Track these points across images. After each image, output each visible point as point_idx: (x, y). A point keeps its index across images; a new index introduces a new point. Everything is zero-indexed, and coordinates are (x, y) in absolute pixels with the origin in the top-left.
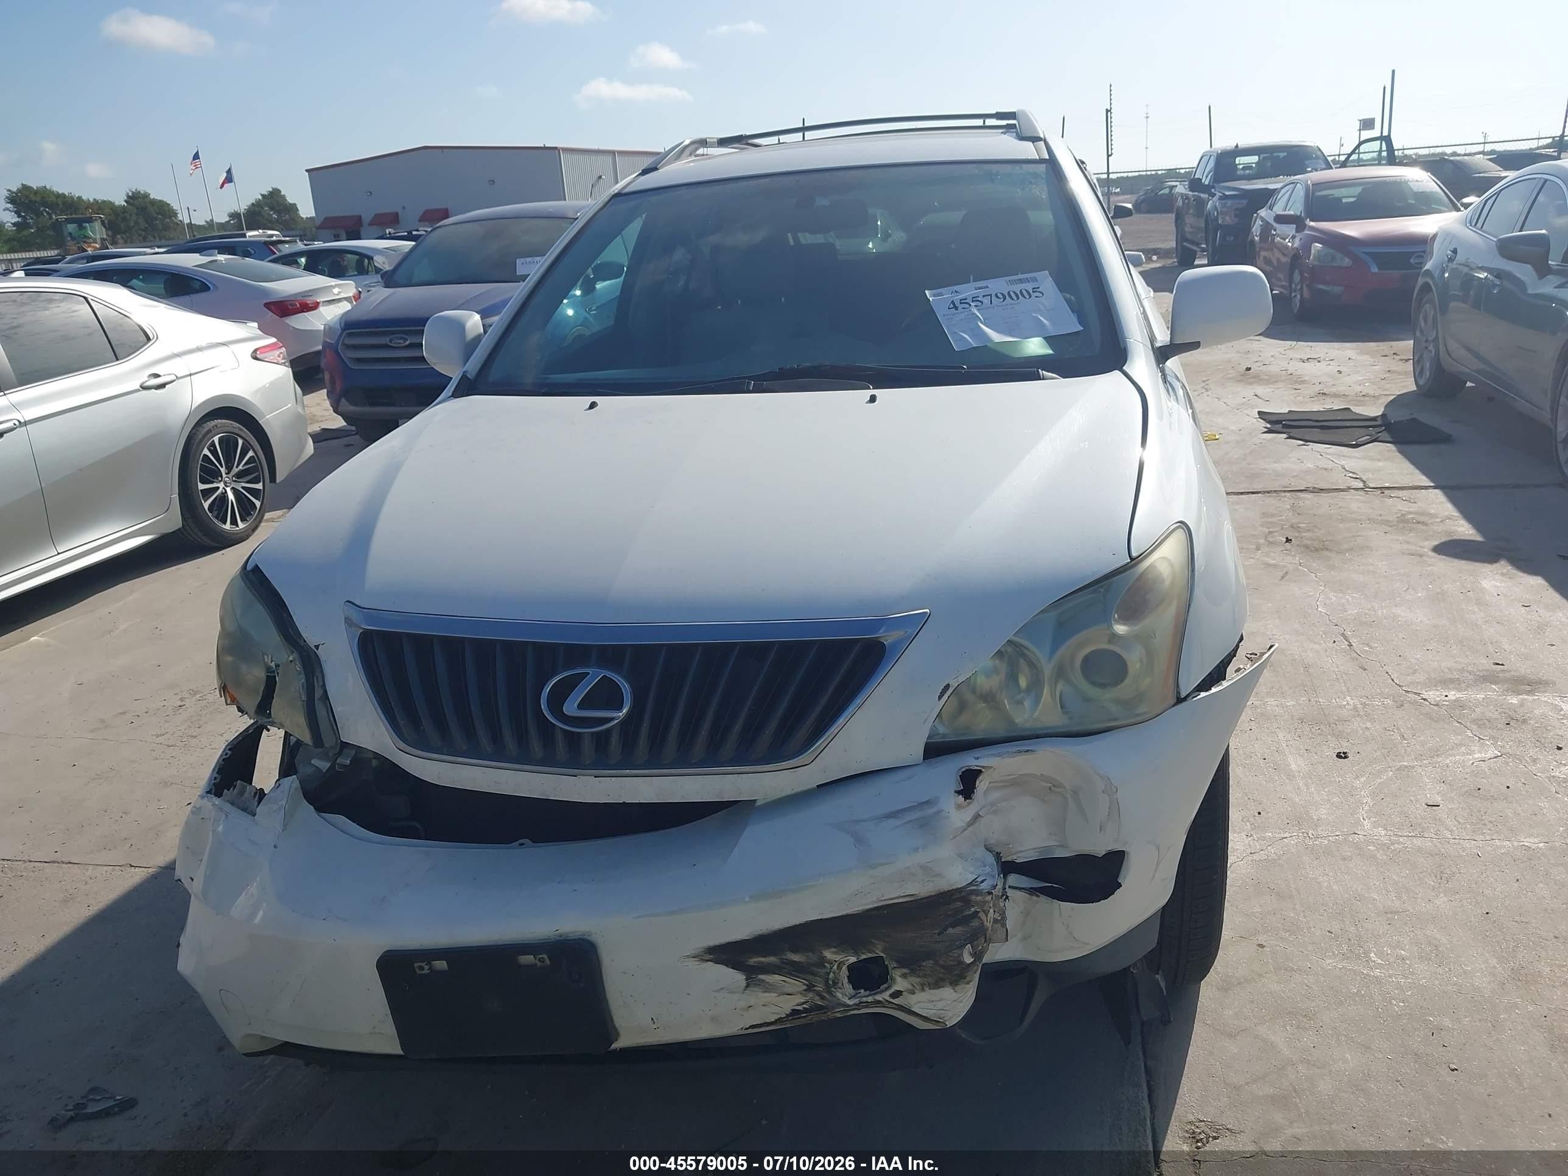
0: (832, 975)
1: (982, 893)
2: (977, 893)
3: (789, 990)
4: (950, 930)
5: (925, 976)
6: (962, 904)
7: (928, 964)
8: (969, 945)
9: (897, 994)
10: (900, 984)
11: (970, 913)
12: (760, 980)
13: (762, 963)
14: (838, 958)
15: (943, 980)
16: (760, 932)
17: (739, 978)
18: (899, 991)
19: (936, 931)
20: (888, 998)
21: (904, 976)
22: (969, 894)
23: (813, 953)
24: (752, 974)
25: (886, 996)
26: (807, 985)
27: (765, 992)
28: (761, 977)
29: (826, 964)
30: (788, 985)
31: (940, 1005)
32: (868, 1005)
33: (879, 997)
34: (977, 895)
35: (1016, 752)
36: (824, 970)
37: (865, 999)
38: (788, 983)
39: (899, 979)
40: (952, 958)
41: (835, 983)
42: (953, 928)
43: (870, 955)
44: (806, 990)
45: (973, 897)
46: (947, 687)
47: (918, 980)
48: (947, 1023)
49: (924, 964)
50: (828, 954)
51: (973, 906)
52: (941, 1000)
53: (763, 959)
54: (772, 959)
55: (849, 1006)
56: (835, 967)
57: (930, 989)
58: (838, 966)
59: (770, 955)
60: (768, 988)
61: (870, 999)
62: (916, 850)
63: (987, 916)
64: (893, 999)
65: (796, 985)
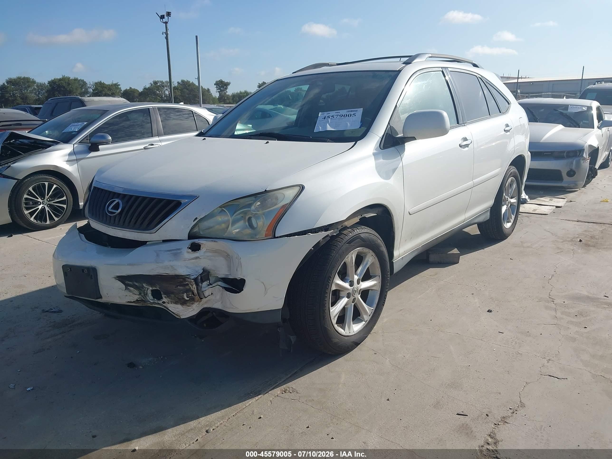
0: (145, 291)
1: (190, 279)
2: (189, 278)
3: (135, 293)
4: (179, 287)
5: (171, 299)
6: (183, 280)
7: (173, 295)
8: (185, 293)
9: (164, 302)
10: (165, 300)
11: (185, 283)
12: (128, 288)
13: (129, 283)
14: (146, 287)
15: (178, 302)
16: (128, 275)
17: (124, 286)
18: (165, 302)
19: (175, 286)
20: (162, 303)
21: (165, 297)
22: (185, 278)
23: (140, 284)
24: (127, 285)
25: (160, 302)
26: (139, 293)
27: (129, 292)
28: (128, 287)
29: (144, 288)
30: (135, 292)
31: (177, 310)
32: (156, 304)
33: (159, 302)
34: (188, 279)
35: (211, 241)
36: (143, 290)
37: (155, 302)
38: (135, 291)
39: (164, 298)
40: (180, 296)
41: (147, 294)
42: (180, 286)
43: (155, 288)
44: (139, 294)
45: (187, 279)
46: (196, 218)
47: (170, 300)
48: (181, 317)
49: (171, 295)
50: (144, 285)
51: (187, 282)
52: (177, 308)
53: (129, 282)
54: (131, 283)
55: (151, 302)
56: (146, 289)
57: (174, 304)
58: (147, 289)
59: (131, 282)
60: (130, 291)
61: (157, 302)
62: (170, 261)
63: (192, 286)
64: (163, 304)
65: (137, 292)
